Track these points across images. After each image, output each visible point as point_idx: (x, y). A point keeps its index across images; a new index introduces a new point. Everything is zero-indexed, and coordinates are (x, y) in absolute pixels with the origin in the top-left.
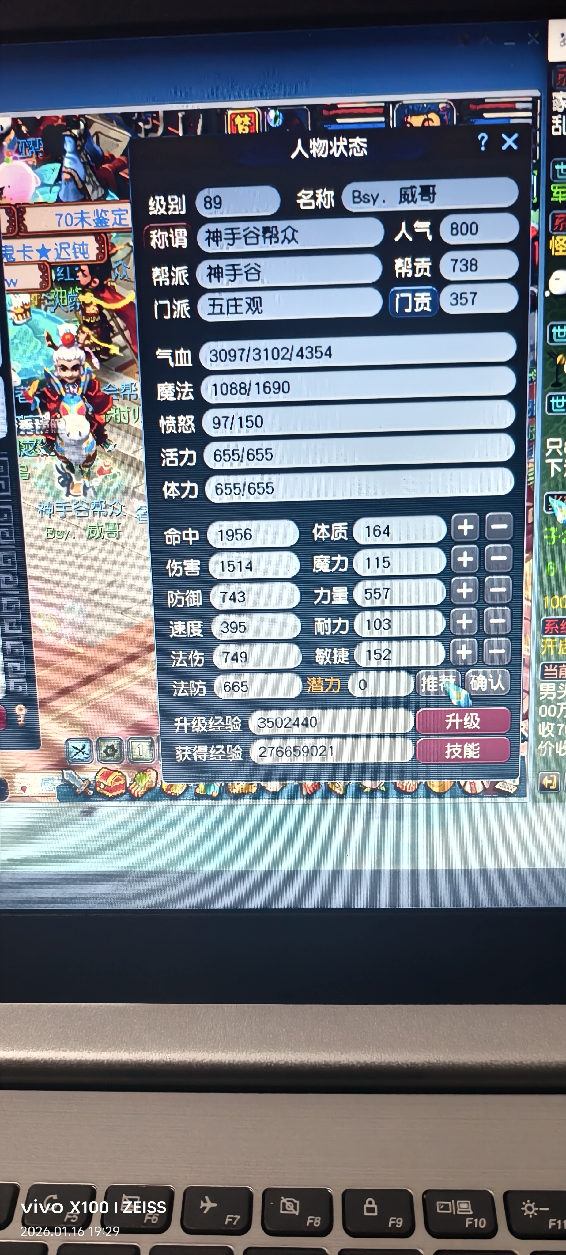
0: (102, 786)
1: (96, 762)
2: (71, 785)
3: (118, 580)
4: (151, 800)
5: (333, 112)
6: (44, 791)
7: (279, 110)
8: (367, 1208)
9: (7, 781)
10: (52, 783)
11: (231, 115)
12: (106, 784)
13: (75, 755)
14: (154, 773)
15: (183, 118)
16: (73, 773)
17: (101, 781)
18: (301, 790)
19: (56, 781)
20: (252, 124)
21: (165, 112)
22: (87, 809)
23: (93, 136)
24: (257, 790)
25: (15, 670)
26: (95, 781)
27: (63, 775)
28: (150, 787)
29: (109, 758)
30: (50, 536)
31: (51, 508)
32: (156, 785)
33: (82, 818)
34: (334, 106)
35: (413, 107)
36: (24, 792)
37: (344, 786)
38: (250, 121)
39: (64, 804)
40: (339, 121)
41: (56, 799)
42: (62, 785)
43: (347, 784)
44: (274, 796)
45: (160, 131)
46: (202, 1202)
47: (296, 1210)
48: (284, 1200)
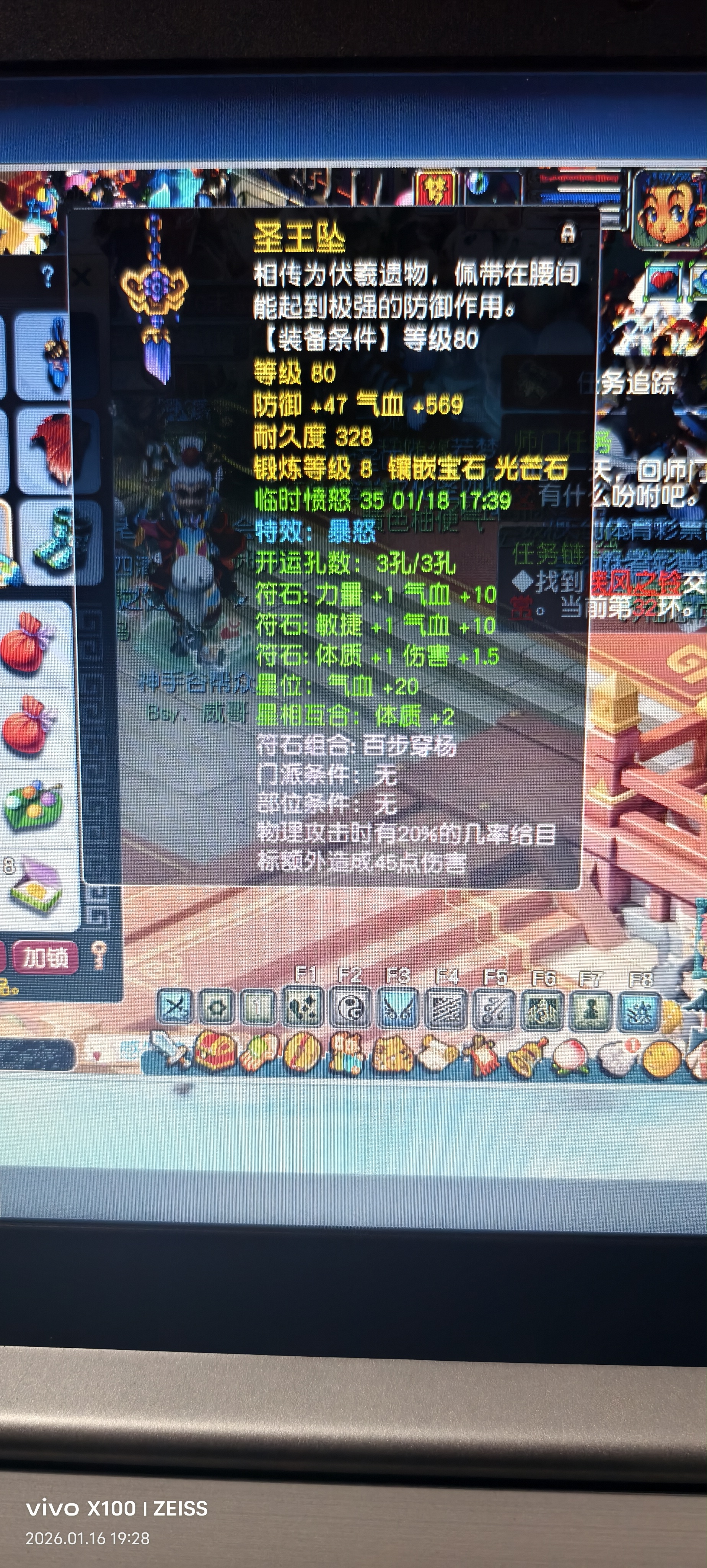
0: (204, 1055)
1: (196, 1022)
2: (160, 1052)
3: (240, 778)
4: (268, 1076)
5: (554, 178)
6: (124, 1059)
7: (485, 174)
9: (76, 1045)
10: (136, 1049)
11: (420, 177)
12: (210, 1052)
13: (169, 1012)
14: (275, 1040)
15: (358, 178)
16: (165, 1036)
17: (202, 1048)
18: (473, 1069)
19: (141, 1046)
20: (447, 190)
21: (335, 171)
22: (181, 1086)
23: (238, 197)
24: (413, 1068)
25: (94, 894)
26: (194, 1047)
27: (151, 1038)
28: (268, 1057)
29: (216, 1016)
30: (154, 716)
31: (157, 679)
32: (276, 1056)
33: (173, 1098)
34: (555, 171)
35: (658, 176)
36: (98, 1060)
37: (531, 1064)
38: (445, 186)
39: (150, 1078)
40: (562, 189)
41: (140, 1070)
42: (149, 1051)
43: (535, 1062)
44: (436, 1076)
45: (327, 194)
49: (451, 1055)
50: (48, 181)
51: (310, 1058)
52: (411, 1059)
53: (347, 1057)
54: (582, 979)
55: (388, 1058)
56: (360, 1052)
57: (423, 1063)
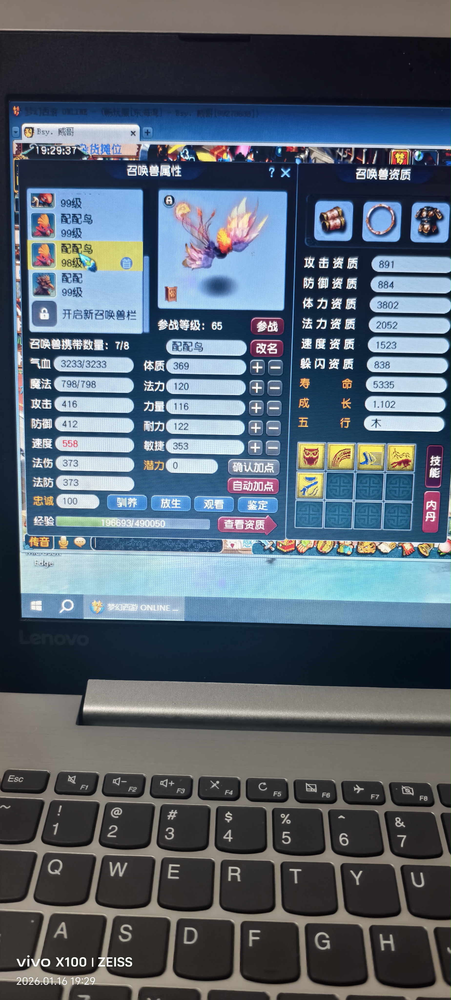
0: (281, 545)
2: (262, 544)
4: (309, 555)
6: (244, 547)
7: (422, 152)
9: (223, 540)
10: (250, 542)
11: (393, 152)
12: (283, 544)
15: (366, 152)
17: (280, 542)
18: (403, 553)
19: (253, 541)
20: (405, 158)
21: (356, 149)
22: (270, 559)
23: (313, 159)
24: (375, 552)
26: (277, 542)
28: (310, 547)
32: (313, 546)
33: (266, 564)
36: (233, 547)
37: (429, 551)
38: (404, 157)
39: (257, 556)
41: (251, 552)
42: (256, 543)
43: (430, 550)
44: (385, 556)
45: (352, 159)
46: (354, 788)
47: (412, 792)
48: (403, 788)
49: (392, 546)
50: (228, 150)
51: (329, 547)
52: (375, 548)
53: (346, 547)
55: (364, 547)
56: (351, 544)
57: (380, 550)
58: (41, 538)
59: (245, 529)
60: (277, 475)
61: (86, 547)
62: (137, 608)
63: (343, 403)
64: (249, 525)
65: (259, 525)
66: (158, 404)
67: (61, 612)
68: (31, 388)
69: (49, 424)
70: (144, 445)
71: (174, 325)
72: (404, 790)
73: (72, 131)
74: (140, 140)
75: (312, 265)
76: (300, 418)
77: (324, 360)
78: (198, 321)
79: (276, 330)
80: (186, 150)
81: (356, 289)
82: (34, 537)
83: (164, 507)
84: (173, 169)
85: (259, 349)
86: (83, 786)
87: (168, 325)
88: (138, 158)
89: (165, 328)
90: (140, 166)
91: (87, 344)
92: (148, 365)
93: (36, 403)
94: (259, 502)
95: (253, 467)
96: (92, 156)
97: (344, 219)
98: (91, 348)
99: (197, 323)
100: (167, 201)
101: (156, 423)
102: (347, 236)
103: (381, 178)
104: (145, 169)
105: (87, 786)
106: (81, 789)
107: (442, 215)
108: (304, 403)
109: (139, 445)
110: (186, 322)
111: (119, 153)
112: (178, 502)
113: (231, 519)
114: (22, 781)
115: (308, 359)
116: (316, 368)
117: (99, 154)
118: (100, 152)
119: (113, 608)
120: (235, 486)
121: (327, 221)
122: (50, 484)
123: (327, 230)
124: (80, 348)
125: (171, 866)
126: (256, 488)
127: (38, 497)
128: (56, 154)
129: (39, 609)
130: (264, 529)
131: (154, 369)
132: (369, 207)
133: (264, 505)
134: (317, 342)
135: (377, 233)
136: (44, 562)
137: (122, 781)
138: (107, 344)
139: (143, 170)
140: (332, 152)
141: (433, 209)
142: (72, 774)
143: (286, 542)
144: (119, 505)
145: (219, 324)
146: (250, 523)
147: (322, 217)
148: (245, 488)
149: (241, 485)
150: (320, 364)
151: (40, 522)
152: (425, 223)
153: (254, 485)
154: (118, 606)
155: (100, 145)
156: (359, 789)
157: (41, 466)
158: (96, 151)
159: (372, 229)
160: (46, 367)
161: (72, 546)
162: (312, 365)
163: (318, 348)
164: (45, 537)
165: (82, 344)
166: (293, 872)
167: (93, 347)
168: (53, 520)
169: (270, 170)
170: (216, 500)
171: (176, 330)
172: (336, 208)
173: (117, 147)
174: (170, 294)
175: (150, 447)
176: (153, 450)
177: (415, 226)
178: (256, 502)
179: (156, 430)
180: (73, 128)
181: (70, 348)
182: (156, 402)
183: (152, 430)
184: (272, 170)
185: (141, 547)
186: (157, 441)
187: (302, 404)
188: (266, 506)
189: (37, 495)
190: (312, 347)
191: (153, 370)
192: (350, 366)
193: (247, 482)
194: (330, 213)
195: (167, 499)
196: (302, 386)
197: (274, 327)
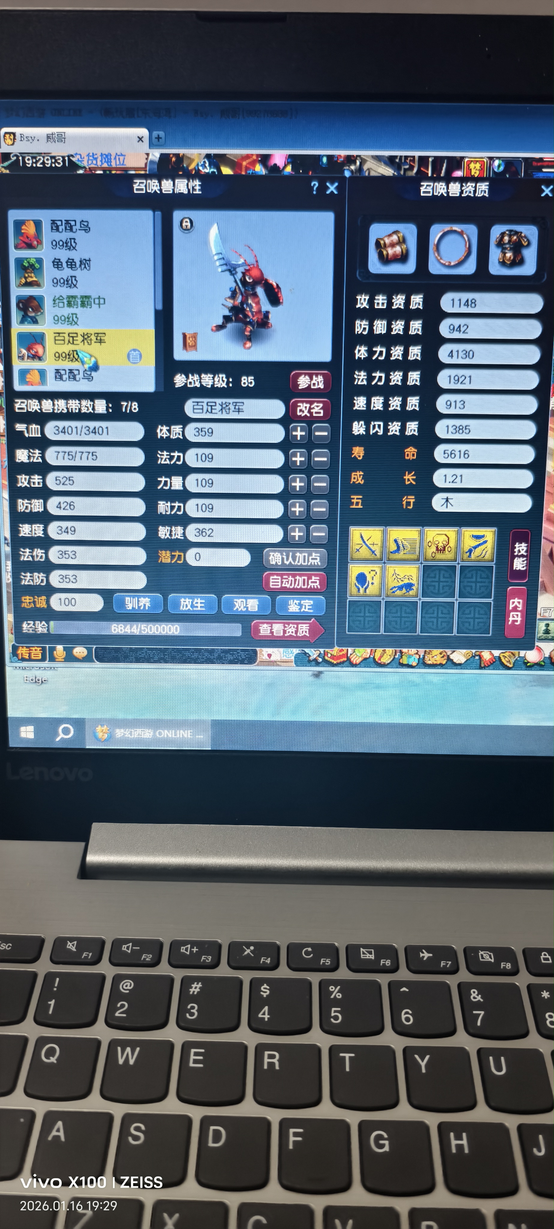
0: (329, 655)
2: (306, 653)
4: (365, 667)
5: (540, 164)
6: (285, 658)
7: (503, 160)
8: (543, 958)
9: (258, 649)
10: (292, 652)
11: (467, 161)
12: (333, 653)
15: (433, 161)
17: (329, 651)
18: (480, 663)
20: (482, 169)
21: (420, 157)
22: (315, 673)
23: (366, 171)
24: (446, 662)
26: (325, 650)
28: (365, 657)
32: (370, 656)
33: (312, 679)
34: (541, 159)
36: (270, 658)
37: (512, 661)
38: (480, 167)
39: (300, 668)
40: (544, 170)
41: (293, 664)
42: (299, 653)
43: (515, 659)
44: (459, 667)
45: (415, 170)
46: (421, 953)
47: (491, 959)
48: (481, 953)
49: (468, 655)
50: (260, 159)
51: (389, 657)
52: (446, 658)
53: (410, 656)
54: (542, 612)
55: (433, 657)
56: (417, 654)
57: (452, 660)
58: (31, 648)
59: (286, 635)
60: (324, 569)
61: (87, 659)
62: (152, 734)
63: (406, 477)
64: (290, 630)
65: (302, 630)
66: (175, 479)
67: (58, 739)
68: (17, 461)
69: (39, 505)
70: (159, 531)
71: (194, 381)
72: (482, 955)
73: (63, 137)
74: (150, 148)
75: (365, 305)
76: (352, 497)
77: (382, 424)
78: (224, 376)
79: (321, 386)
80: (206, 160)
81: (421, 334)
82: (22, 647)
83: (184, 609)
84: (191, 184)
85: (301, 410)
86: (86, 954)
87: (187, 380)
88: (146, 171)
89: (182, 385)
90: (149, 181)
91: (86, 406)
92: (162, 431)
93: (23, 480)
94: (302, 602)
95: (294, 558)
96: (90, 168)
97: (405, 246)
98: (91, 410)
99: (222, 377)
100: (184, 224)
101: (173, 504)
102: (409, 268)
103: (452, 194)
104: (155, 184)
105: (91, 954)
106: (83, 957)
107: (528, 240)
108: (357, 477)
109: (152, 532)
110: (210, 377)
111: (123, 164)
112: (201, 603)
113: (267, 623)
114: (10, 948)
115: (362, 423)
116: (371, 434)
117: (98, 166)
118: (99, 163)
119: (123, 734)
120: (273, 582)
121: (384, 249)
122: (42, 581)
123: (385, 260)
124: (77, 411)
125: (193, 1051)
126: (298, 585)
127: (28, 597)
128: (44, 166)
129: (31, 736)
130: (308, 635)
131: (170, 436)
132: (436, 231)
133: (309, 606)
134: (373, 401)
135: (447, 264)
136: (35, 678)
137: (134, 948)
138: (110, 405)
139: (153, 186)
140: (391, 161)
141: (516, 233)
142: (72, 939)
143: (335, 650)
144: (128, 607)
145: (251, 379)
146: (291, 627)
147: (378, 244)
148: (285, 584)
149: (279, 581)
150: (377, 429)
151: (30, 628)
152: (507, 251)
153: (295, 580)
154: (129, 732)
155: (99, 154)
156: (426, 955)
157: (30, 559)
158: (94, 162)
159: (441, 259)
160: (35, 434)
161: (70, 658)
162: (367, 430)
163: (374, 409)
164: (37, 647)
165: (79, 405)
166: (344, 1057)
167: (93, 409)
168: (47, 625)
169: (312, 185)
170: (248, 600)
171: (196, 387)
172: (396, 232)
173: (120, 157)
174: (189, 341)
175: (166, 535)
176: (170, 538)
177: (495, 254)
178: (299, 602)
179: (173, 513)
180: (64, 133)
181: (65, 411)
182: (173, 478)
183: (168, 513)
184: (315, 185)
185: (156, 658)
186: (175, 526)
187: (354, 478)
188: (311, 607)
189: (26, 595)
190: (367, 407)
191: (168, 438)
192: (415, 430)
193: (287, 577)
194: (388, 239)
195: (187, 599)
196: (355, 456)
197: (319, 382)
